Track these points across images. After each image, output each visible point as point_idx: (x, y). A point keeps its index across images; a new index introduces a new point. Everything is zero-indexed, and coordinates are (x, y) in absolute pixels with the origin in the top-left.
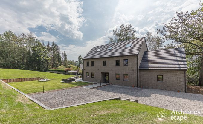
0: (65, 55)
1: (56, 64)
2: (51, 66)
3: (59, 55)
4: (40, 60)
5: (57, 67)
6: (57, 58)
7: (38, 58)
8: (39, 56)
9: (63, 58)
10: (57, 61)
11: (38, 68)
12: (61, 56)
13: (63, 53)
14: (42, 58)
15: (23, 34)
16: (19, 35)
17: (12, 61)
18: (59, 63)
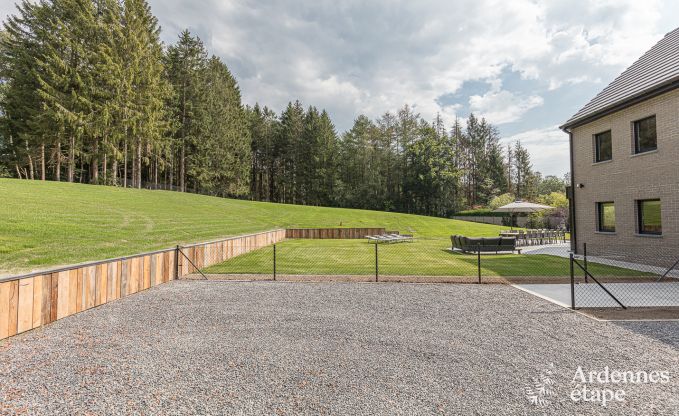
0: (521, 156)
1: (482, 190)
2: (465, 200)
3: (494, 159)
4: (429, 181)
5: (486, 202)
6: (488, 170)
7: (421, 177)
8: (426, 170)
9: (514, 167)
10: (489, 182)
11: (427, 207)
12: (506, 161)
13: (514, 148)
14: (433, 174)
15: (387, 115)
16: (379, 122)
17: (365, 191)
18: (494, 187)
